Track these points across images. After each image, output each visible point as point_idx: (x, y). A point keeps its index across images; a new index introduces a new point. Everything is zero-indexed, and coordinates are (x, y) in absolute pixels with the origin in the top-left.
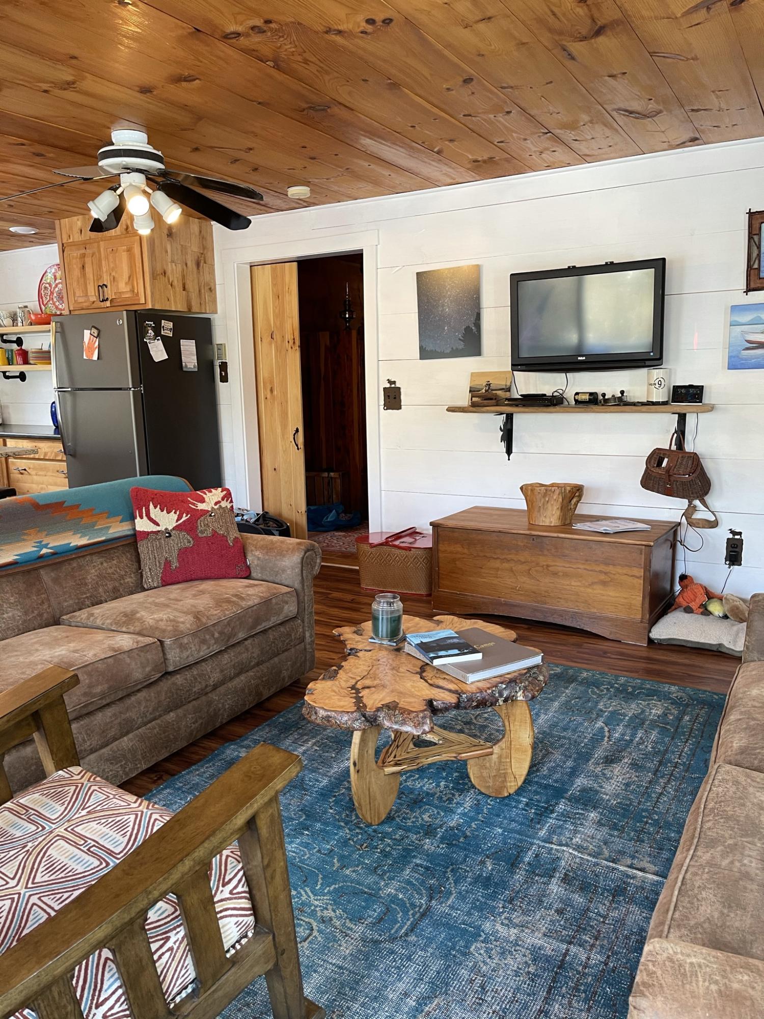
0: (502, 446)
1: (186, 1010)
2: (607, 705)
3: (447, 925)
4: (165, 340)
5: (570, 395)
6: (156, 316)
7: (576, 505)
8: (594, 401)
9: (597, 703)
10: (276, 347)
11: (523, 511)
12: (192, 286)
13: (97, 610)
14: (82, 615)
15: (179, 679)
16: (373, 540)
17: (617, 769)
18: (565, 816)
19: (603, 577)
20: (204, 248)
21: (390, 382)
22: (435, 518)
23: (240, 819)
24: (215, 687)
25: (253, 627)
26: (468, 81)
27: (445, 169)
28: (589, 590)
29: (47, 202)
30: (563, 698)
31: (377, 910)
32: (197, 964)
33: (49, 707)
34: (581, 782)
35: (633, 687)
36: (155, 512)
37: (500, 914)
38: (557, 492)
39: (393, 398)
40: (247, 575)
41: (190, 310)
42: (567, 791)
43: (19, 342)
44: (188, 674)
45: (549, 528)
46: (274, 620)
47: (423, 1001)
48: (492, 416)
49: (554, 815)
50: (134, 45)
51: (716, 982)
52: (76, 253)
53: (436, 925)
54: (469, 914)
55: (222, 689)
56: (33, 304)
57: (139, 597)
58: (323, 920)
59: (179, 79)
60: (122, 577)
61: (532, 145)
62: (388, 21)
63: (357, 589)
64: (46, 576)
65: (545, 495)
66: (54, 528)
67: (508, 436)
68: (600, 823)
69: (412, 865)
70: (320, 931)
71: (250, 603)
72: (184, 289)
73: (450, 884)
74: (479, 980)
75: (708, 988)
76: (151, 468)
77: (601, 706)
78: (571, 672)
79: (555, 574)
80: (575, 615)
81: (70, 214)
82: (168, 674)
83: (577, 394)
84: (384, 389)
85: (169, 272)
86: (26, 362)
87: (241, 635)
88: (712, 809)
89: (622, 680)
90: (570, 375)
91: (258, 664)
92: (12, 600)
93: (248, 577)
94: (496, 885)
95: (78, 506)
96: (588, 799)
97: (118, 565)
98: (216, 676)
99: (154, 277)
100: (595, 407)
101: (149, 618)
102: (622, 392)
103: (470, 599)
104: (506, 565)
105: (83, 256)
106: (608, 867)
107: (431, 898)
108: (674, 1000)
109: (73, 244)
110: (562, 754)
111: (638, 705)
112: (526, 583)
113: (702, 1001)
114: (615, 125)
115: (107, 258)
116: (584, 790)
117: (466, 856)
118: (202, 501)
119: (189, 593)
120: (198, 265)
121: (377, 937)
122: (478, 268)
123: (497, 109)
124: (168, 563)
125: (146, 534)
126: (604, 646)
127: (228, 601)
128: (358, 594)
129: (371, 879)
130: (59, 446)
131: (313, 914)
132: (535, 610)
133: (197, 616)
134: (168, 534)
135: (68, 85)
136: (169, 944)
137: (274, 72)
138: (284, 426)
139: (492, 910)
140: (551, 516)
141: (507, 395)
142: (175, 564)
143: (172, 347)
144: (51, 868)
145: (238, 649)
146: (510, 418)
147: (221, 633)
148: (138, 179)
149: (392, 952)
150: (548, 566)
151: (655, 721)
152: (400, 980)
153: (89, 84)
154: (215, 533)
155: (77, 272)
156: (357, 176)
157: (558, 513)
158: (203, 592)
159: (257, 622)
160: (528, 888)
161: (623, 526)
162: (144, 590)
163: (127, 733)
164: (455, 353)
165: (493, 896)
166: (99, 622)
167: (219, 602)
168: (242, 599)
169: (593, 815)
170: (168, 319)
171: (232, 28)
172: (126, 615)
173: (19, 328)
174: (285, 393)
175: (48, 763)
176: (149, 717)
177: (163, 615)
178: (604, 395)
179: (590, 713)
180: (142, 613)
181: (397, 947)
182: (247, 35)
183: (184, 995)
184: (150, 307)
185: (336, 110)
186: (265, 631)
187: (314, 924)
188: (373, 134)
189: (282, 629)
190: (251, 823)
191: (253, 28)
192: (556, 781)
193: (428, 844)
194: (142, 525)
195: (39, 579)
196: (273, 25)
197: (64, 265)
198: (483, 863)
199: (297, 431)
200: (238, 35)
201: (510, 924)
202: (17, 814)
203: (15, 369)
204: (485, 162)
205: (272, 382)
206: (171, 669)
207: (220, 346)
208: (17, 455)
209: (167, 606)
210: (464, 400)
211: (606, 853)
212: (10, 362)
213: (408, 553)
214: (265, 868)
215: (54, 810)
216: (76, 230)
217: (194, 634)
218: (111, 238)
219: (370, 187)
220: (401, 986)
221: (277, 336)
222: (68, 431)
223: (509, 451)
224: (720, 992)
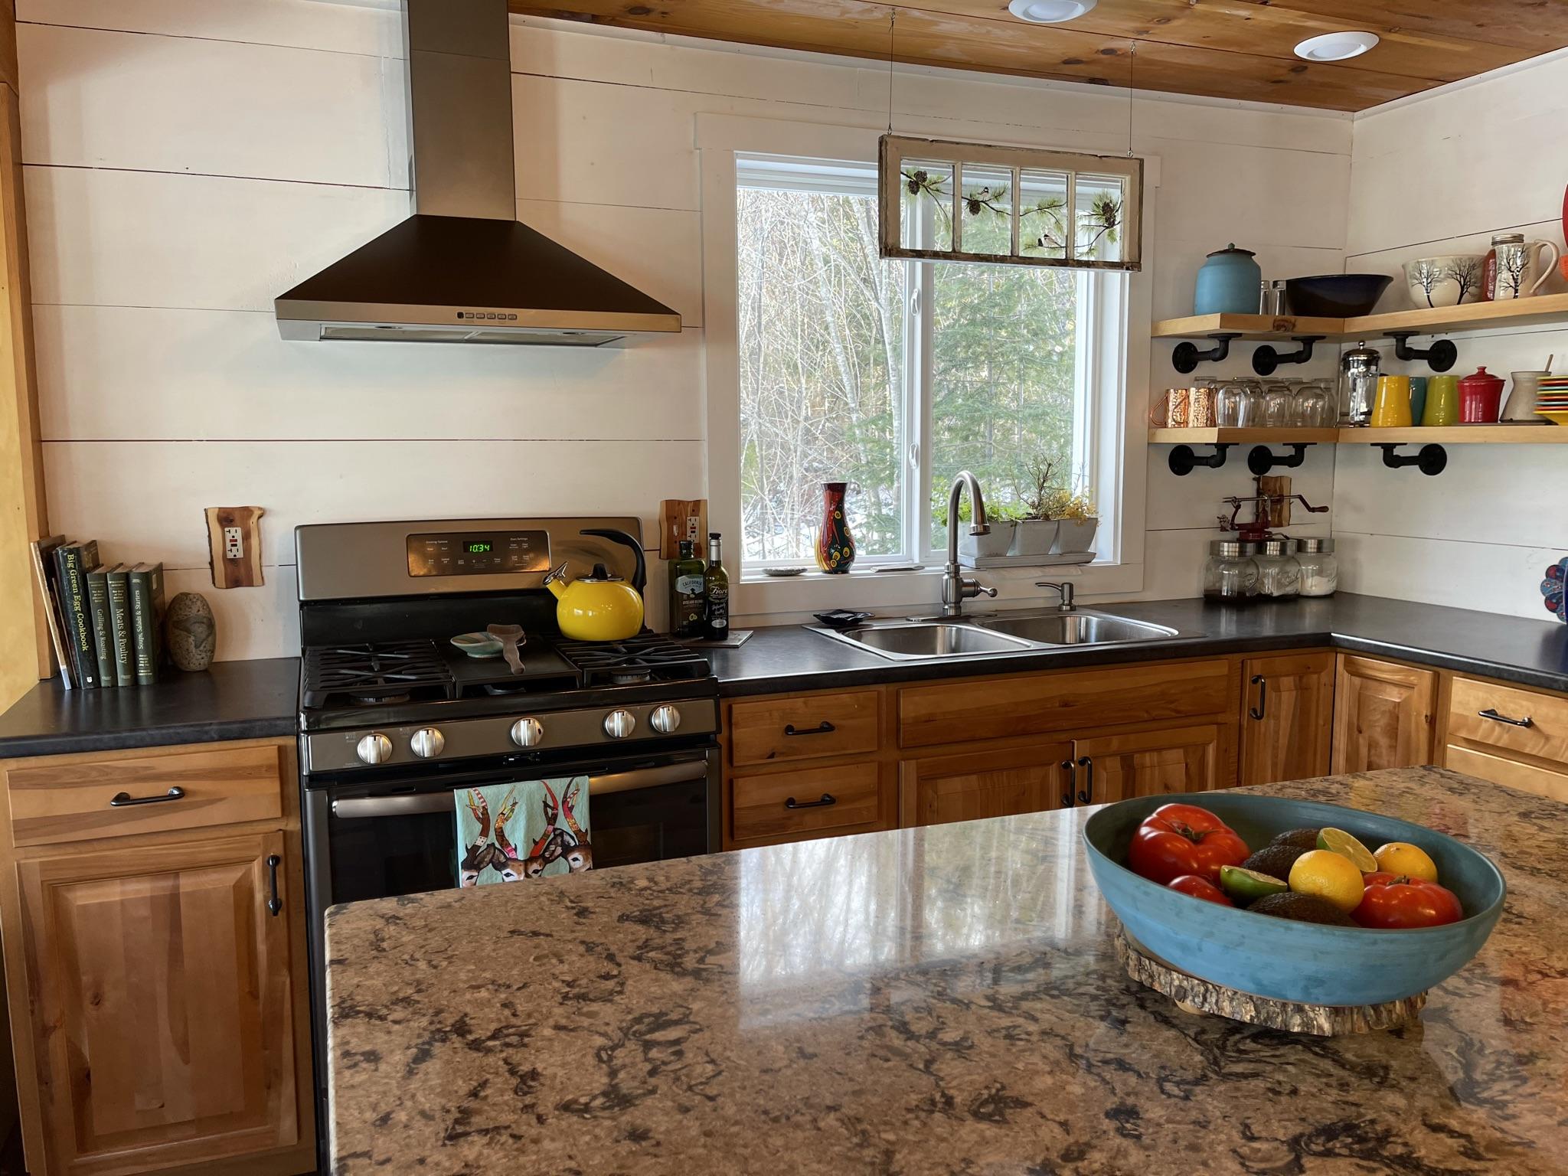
203: (1418, 436)
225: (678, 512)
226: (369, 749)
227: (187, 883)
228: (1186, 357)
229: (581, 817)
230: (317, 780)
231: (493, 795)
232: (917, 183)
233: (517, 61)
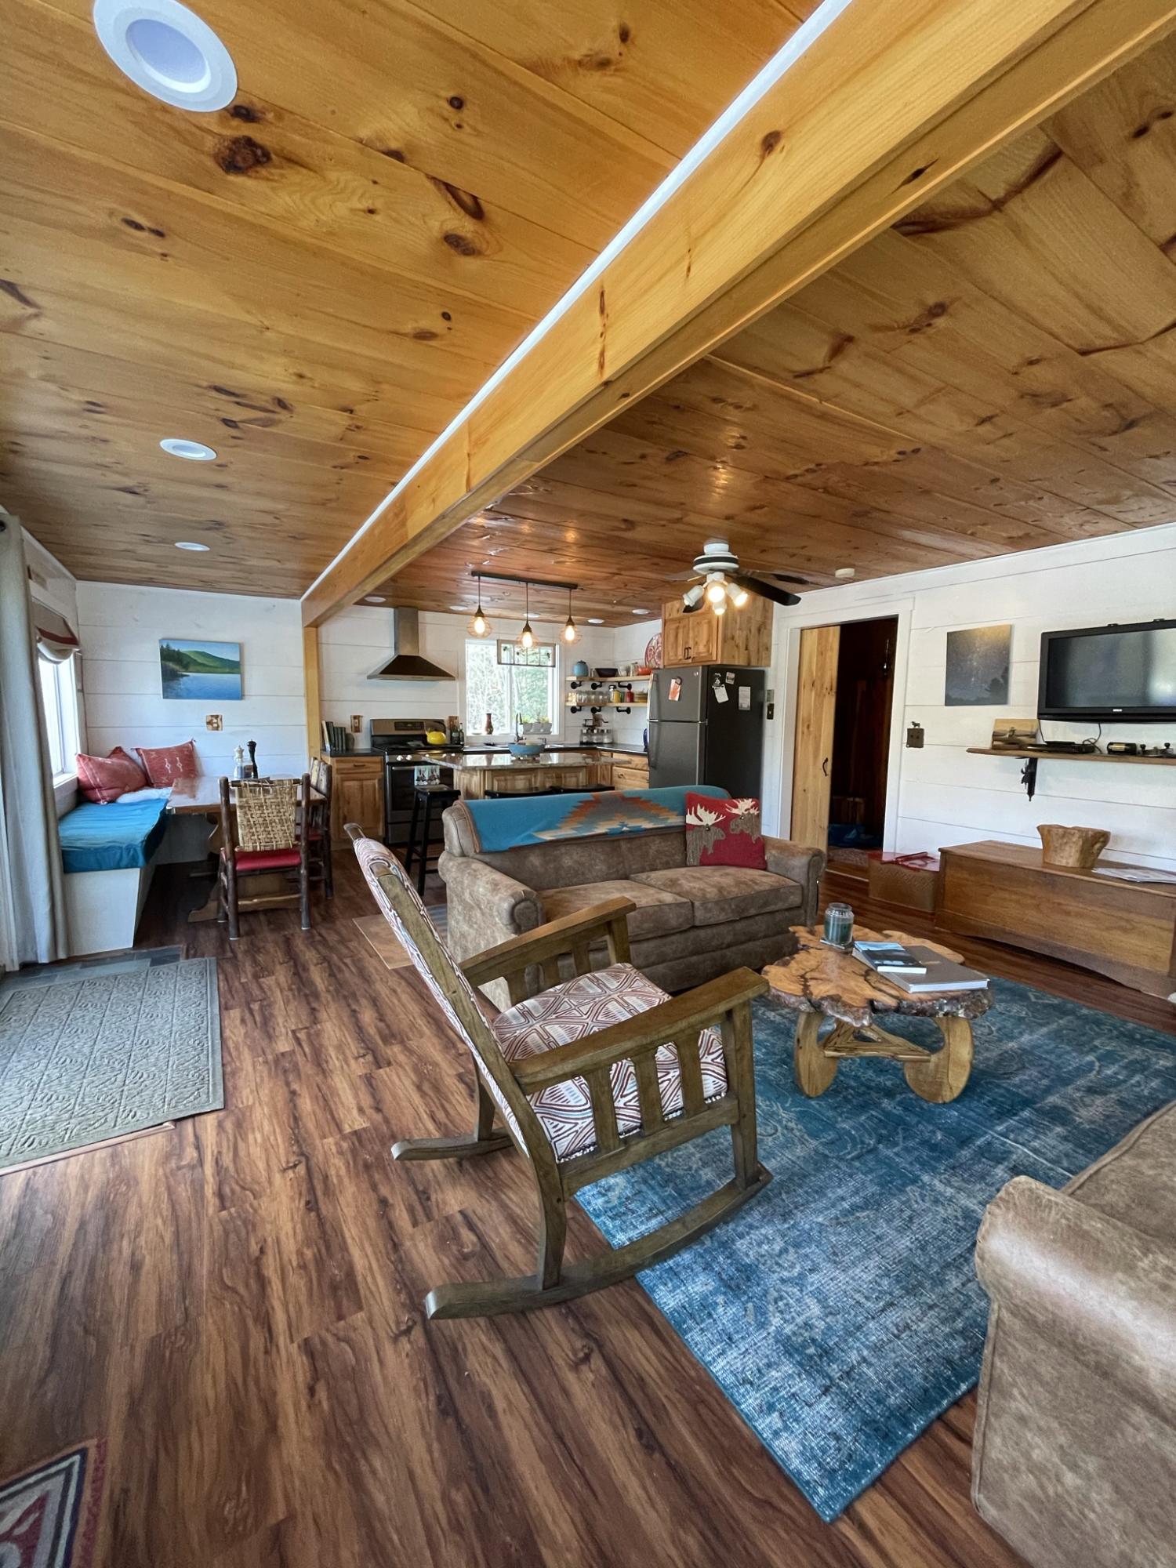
0: (1024, 787)
1: (675, 1124)
2: (1104, 1045)
3: (889, 1166)
4: (728, 687)
5: (1103, 744)
6: (723, 669)
7: (1100, 849)
8: (1131, 752)
9: (1093, 1039)
10: (816, 694)
11: (1038, 850)
12: (753, 648)
13: (653, 875)
14: (644, 876)
15: (702, 933)
16: (885, 858)
17: (1099, 1100)
18: (1029, 1123)
19: (1123, 923)
20: (766, 617)
21: (914, 724)
22: (945, 845)
23: (722, 1008)
24: (729, 946)
25: (761, 907)
26: (995, 480)
27: (980, 546)
28: (1104, 934)
29: (658, 593)
30: (1054, 1026)
31: (831, 1136)
32: (685, 1097)
33: (618, 920)
34: (1053, 1099)
35: (1142, 1035)
36: (701, 811)
37: (941, 1174)
38: (1077, 835)
39: (916, 738)
40: (764, 867)
41: (749, 664)
42: (1035, 1103)
43: (629, 687)
44: (709, 931)
45: (1065, 869)
46: (780, 905)
47: (855, 1208)
48: (1013, 759)
49: (1016, 1118)
50: (722, 491)
51: (1067, 1219)
52: (674, 626)
53: (879, 1161)
54: (911, 1164)
55: (734, 949)
56: (642, 662)
57: (683, 870)
58: (786, 1127)
59: (753, 509)
60: (673, 855)
61: (1069, 520)
62: (916, 451)
63: (865, 898)
64: (624, 846)
65: (1063, 836)
66: (632, 816)
67: (1030, 778)
68: (1065, 1139)
69: (868, 1115)
70: (783, 1134)
71: (762, 888)
72: (747, 649)
73: (899, 1138)
74: (908, 1213)
75: (1058, 1220)
76: (706, 781)
77: (1097, 1043)
78: (1070, 1006)
79: (1068, 913)
80: (1085, 956)
81: (672, 599)
82: (694, 927)
83: (1111, 744)
84: (909, 730)
85: (736, 638)
86: (632, 700)
87: (753, 912)
88: (1155, 1131)
89: (1130, 1026)
90: (1103, 726)
91: (765, 937)
92: (602, 858)
93: (765, 869)
94: (942, 1152)
95: (649, 801)
96: (1058, 1116)
97: (670, 846)
98: (729, 939)
99: (725, 640)
100: (1131, 758)
101: (686, 885)
102: (1167, 745)
103: (973, 922)
104: (1014, 897)
105: (678, 628)
106: (1063, 1175)
107: (879, 1142)
108: (1023, 1216)
109: (672, 620)
110: (1039, 1072)
111: (1144, 1052)
112: (1032, 916)
113: (1050, 1226)
114: (1166, 495)
115: (693, 628)
116: (1055, 1107)
117: (919, 1122)
118: (736, 807)
119: (717, 874)
120: (759, 630)
121: (827, 1152)
122: (1011, 627)
123: (1029, 498)
124: (705, 849)
125: (693, 827)
126: (1120, 991)
127: (745, 883)
128: (866, 902)
129: (830, 1113)
130: (645, 760)
131: (780, 1122)
132: (1040, 943)
133: (721, 889)
134: (708, 828)
135: (679, 520)
136: (669, 1077)
137: (824, 496)
138: (816, 756)
139: (934, 1169)
140: (1068, 857)
141: (1032, 741)
142: (710, 851)
143: (733, 692)
144: (607, 1014)
145: (751, 921)
146: (1033, 763)
147: (737, 906)
148: (719, 576)
149: (837, 1167)
150: (1059, 904)
151: (1160, 1071)
152: (840, 1187)
153: (693, 518)
154: (742, 831)
155: (672, 638)
156: (897, 558)
157: (1077, 855)
158: (727, 874)
159: (766, 904)
160: (974, 1164)
161: (1153, 877)
162: (686, 866)
163: (662, 962)
164: (979, 702)
165: (938, 1160)
166: (653, 882)
167: (738, 883)
168: (756, 884)
169: (1059, 1129)
170: (732, 671)
171: (792, 472)
172: (671, 881)
173: (631, 678)
174: (819, 729)
175: (613, 957)
176: (679, 955)
177: (696, 885)
178: (1143, 747)
179: (1081, 1047)
180: (683, 881)
181: (842, 1165)
182: (801, 475)
183: (674, 1115)
184: (719, 662)
185: (875, 514)
186: (772, 913)
187: (779, 1128)
188: (908, 527)
189: (787, 914)
190: (729, 1014)
191: (807, 471)
192: (1027, 1092)
193: (886, 1104)
194: (691, 819)
195: (620, 846)
196: (823, 467)
197: (664, 635)
198: (934, 1132)
199: (827, 760)
200: (796, 476)
201: (948, 1183)
202: (592, 981)
203: (624, 705)
204: (1020, 538)
205: (809, 721)
206: (697, 923)
207: (770, 692)
208: (619, 764)
209: (700, 879)
210: (987, 744)
211: (1065, 1164)
212: (622, 701)
213: (916, 873)
214: (737, 1051)
215: (613, 984)
216: (675, 609)
217: (717, 903)
218: (699, 615)
219: (908, 565)
220: (840, 1192)
221: (818, 684)
222: (653, 749)
223: (1031, 792)
224: (1069, 1226)
225: (452, 719)
226: (399, 758)
227: (365, 783)
228: (574, 685)
229: (438, 773)
230: (389, 764)
231: (422, 767)
232: (505, 649)
233: (420, 620)
